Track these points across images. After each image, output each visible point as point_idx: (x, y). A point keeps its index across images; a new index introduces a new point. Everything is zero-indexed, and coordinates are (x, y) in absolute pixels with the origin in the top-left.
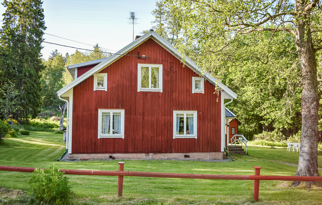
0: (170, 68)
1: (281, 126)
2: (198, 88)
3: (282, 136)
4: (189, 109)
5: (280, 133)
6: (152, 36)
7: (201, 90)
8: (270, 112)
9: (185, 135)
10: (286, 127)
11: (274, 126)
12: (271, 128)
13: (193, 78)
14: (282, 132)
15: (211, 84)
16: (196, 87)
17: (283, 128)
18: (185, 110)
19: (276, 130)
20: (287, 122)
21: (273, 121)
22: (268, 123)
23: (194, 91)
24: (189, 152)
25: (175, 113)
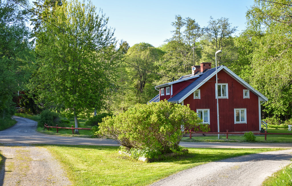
0: (232, 85)
1: (279, 113)
2: (246, 96)
3: (280, 121)
4: (242, 107)
5: (278, 119)
6: (223, 69)
7: (248, 96)
8: (271, 103)
9: (240, 122)
10: (283, 114)
11: (274, 113)
12: (271, 115)
13: (244, 90)
14: (280, 117)
15: (253, 93)
16: (245, 95)
17: (281, 114)
18: (240, 108)
19: (275, 116)
20: (283, 110)
21: (273, 110)
22: (269, 111)
23: (244, 97)
24: (243, 131)
25: (235, 110)
